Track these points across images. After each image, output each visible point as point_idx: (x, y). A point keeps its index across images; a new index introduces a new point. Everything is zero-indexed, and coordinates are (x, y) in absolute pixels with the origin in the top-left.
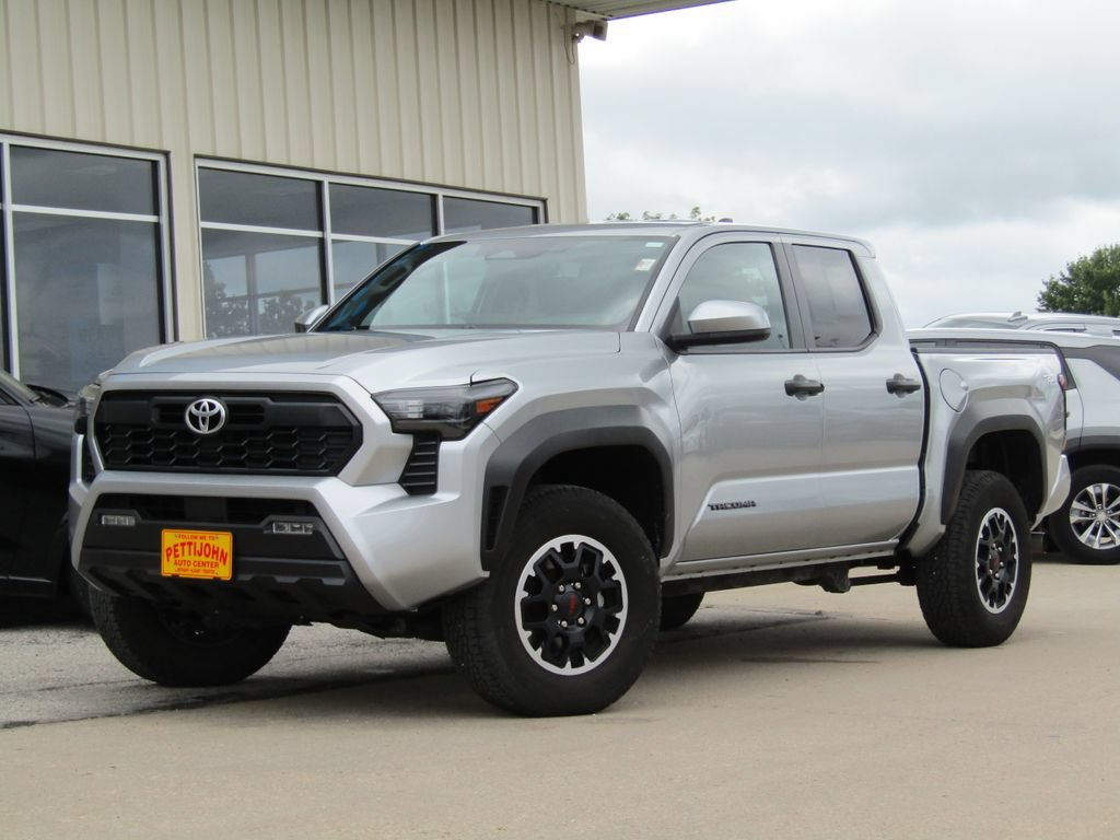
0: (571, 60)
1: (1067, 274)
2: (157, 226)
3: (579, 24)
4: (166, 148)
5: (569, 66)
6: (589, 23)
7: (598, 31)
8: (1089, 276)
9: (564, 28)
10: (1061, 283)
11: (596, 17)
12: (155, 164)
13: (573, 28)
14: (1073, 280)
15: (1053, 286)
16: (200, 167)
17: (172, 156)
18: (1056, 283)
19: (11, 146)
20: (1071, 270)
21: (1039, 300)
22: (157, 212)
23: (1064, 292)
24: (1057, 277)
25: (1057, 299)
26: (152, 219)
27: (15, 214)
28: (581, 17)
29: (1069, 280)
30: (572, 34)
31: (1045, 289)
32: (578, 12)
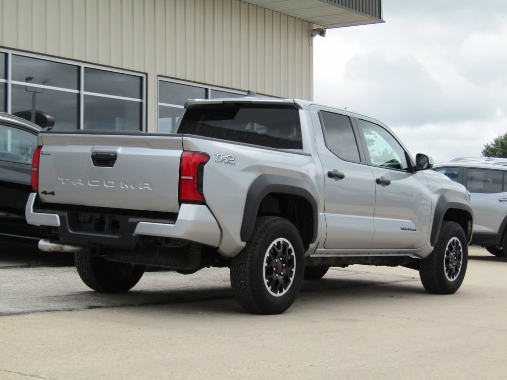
0: (310, 44)
1: (494, 143)
2: (141, 103)
3: (314, 30)
4: (146, 72)
5: (309, 47)
6: (318, 30)
7: (322, 33)
8: (502, 144)
9: (308, 31)
10: (491, 146)
11: (321, 27)
12: (141, 78)
13: (311, 31)
14: (496, 145)
15: (488, 147)
16: (159, 80)
17: (149, 75)
18: (489, 146)
19: (85, 67)
20: (495, 141)
21: (482, 153)
22: (141, 97)
23: (492, 150)
24: (490, 144)
25: (490, 152)
26: (139, 100)
27: (85, 95)
28: (315, 27)
29: (494, 145)
30: (312, 33)
31: (485, 148)
32: (314, 25)
